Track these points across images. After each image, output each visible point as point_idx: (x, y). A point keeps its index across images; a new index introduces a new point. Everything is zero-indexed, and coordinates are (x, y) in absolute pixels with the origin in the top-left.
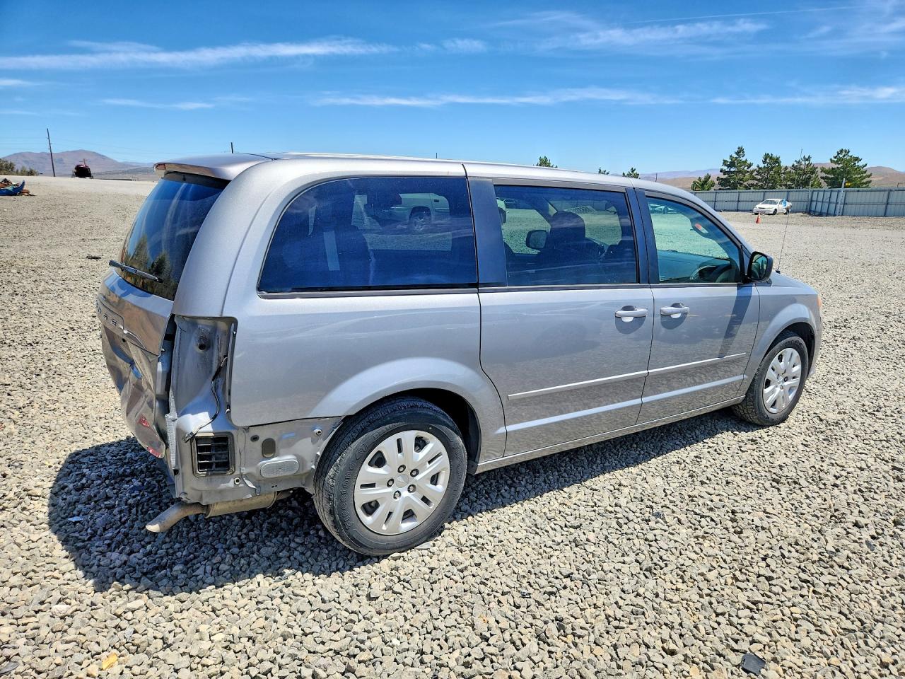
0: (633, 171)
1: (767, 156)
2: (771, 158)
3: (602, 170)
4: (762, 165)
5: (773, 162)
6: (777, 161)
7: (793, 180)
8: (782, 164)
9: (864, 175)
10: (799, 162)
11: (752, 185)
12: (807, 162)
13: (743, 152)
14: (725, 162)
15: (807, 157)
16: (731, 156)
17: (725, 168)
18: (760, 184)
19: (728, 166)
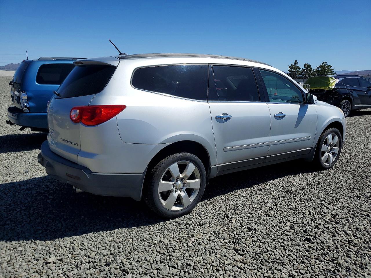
9: (332, 73)
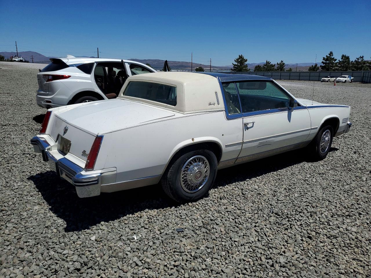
0: (282, 62)
1: (343, 56)
2: (345, 57)
3: (268, 61)
4: (341, 60)
5: (346, 58)
6: (348, 58)
7: (355, 67)
8: (350, 60)
10: (358, 59)
11: (337, 69)
12: (362, 59)
13: (332, 54)
14: (324, 58)
15: (362, 56)
16: (327, 56)
17: (324, 61)
18: (340, 68)
19: (325, 60)
